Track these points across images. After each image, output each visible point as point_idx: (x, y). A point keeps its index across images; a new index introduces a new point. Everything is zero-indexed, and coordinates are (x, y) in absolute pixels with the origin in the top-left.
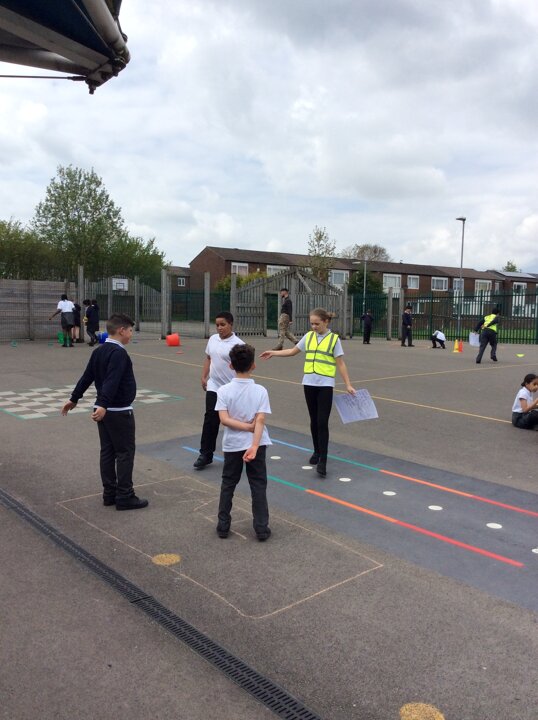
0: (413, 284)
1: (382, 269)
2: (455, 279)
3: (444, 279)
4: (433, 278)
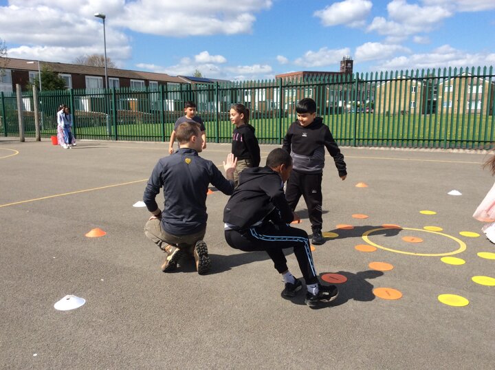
1: (85, 72)
2: (150, 82)
3: (141, 81)
4: (131, 80)
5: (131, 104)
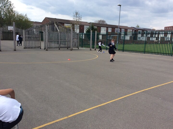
0: (110, 30)
1: (101, 26)
2: (122, 29)
4: (116, 29)
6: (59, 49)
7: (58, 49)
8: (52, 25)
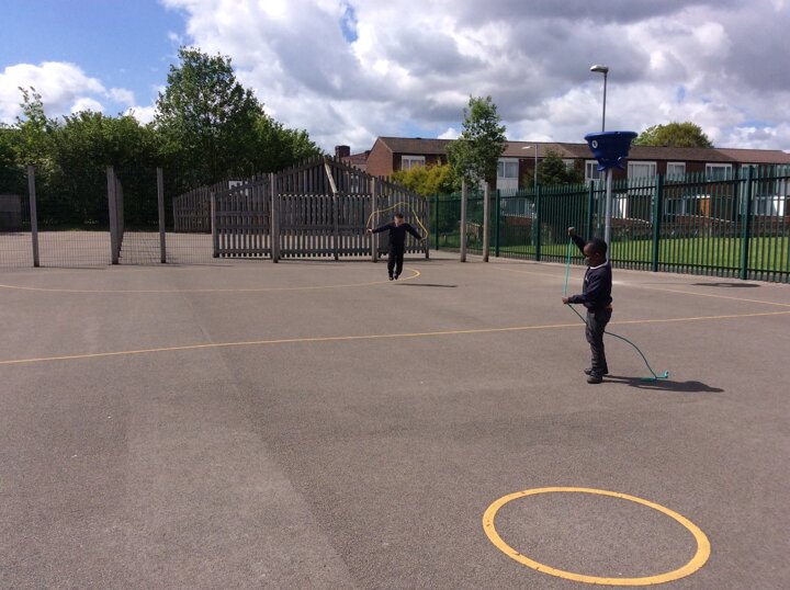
2: (744, 166)
3: (726, 166)
4: (708, 165)
5: (702, 205)
6: (337, 259)
7: (332, 257)
8: (316, 170)
